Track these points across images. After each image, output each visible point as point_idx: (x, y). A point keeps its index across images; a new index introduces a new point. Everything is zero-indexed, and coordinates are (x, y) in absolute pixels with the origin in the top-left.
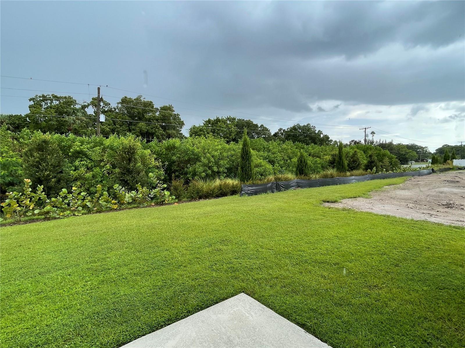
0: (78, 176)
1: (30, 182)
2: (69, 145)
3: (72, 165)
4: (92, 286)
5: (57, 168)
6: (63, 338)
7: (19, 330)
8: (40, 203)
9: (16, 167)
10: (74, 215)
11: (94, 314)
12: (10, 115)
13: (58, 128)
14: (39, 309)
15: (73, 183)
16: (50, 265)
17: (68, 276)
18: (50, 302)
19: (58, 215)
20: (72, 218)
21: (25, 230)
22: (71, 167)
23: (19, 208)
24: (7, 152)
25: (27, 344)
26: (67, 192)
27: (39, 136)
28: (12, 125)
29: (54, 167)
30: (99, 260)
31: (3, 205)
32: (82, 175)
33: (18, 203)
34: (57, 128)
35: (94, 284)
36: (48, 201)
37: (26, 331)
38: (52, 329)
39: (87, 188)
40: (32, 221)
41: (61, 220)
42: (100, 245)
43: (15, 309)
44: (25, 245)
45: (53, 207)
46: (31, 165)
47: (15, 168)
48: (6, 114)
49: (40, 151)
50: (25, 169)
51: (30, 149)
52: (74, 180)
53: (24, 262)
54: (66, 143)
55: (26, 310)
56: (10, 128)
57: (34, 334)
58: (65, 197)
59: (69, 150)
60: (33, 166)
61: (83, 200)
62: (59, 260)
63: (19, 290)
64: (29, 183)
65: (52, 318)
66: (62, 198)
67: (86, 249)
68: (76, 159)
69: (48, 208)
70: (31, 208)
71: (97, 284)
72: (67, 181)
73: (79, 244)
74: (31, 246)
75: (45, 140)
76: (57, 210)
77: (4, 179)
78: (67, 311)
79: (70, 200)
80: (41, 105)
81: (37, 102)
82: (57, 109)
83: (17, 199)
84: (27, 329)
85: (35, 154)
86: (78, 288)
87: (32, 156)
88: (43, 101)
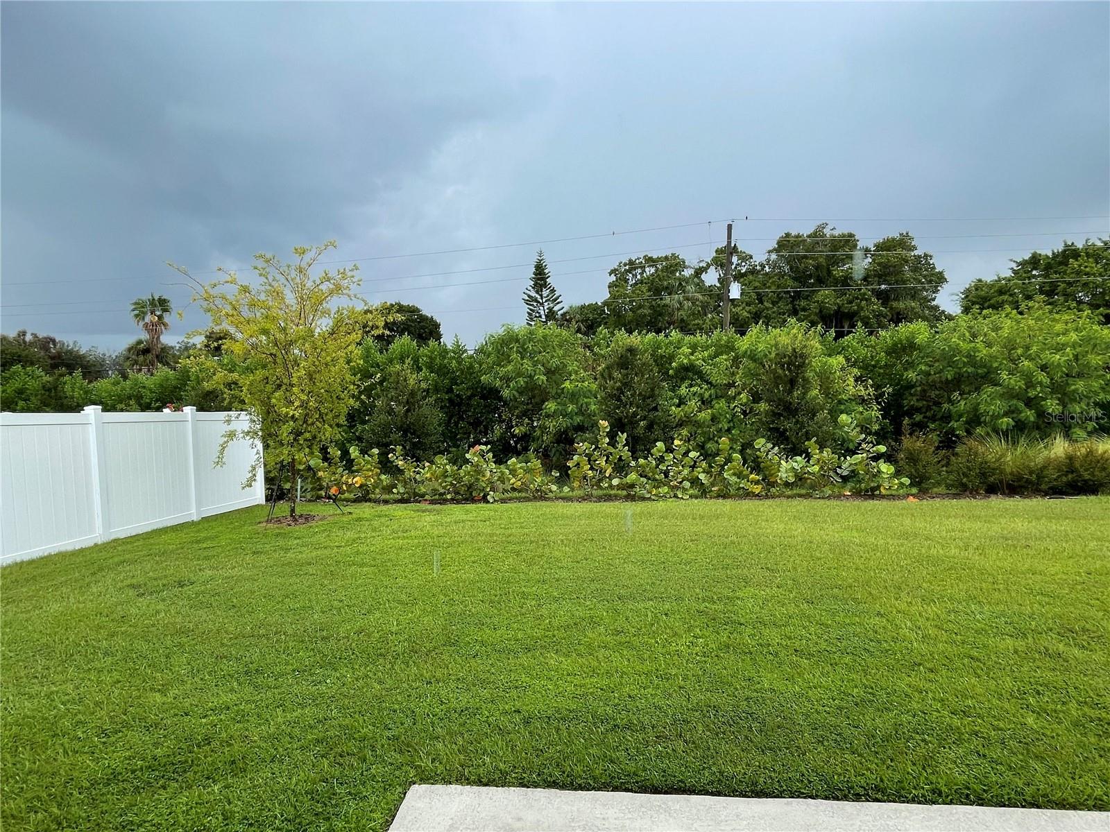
0: (685, 416)
1: (608, 425)
2: (669, 354)
3: (674, 395)
4: (705, 650)
5: (649, 401)
6: (655, 730)
7: (589, 686)
8: (621, 468)
9: (588, 397)
10: (676, 496)
11: (709, 708)
13: (653, 321)
14: (618, 661)
15: (676, 431)
16: (634, 586)
17: (663, 615)
19: (649, 493)
20: (671, 504)
21: (599, 512)
22: (673, 399)
23: (591, 472)
24: (576, 372)
25: (602, 716)
26: (664, 449)
27: (624, 339)
28: (584, 323)
29: (644, 399)
30: (721, 599)
31: (570, 464)
32: (692, 415)
33: (589, 464)
34: (651, 320)
35: (710, 646)
36: (633, 463)
37: (600, 692)
38: (638, 707)
39: (701, 442)
40: (609, 498)
41: (654, 503)
42: (723, 568)
43: (585, 649)
45: (641, 476)
46: (609, 395)
47: (585, 400)
48: (577, 305)
49: (623, 369)
50: (600, 403)
51: (608, 365)
52: (676, 425)
53: (598, 569)
54: (666, 349)
55: (601, 656)
56: (581, 329)
57: (611, 703)
58: (661, 460)
59: (670, 364)
60: (611, 396)
61: (693, 467)
62: (650, 581)
63: (590, 617)
64: (605, 427)
65: (638, 687)
66: (655, 459)
67: (696, 570)
68: (681, 382)
69: (633, 476)
70: (607, 475)
71: (715, 649)
72: (666, 426)
73: (684, 556)
74: (606, 543)
75: (631, 346)
76: (647, 484)
77: (572, 420)
78: (660, 682)
79: (668, 466)
80: (626, 281)
81: (620, 276)
82: (652, 284)
83: (589, 456)
84: (602, 689)
85: (616, 374)
86: (681, 645)
87: (611, 377)
88: (629, 271)
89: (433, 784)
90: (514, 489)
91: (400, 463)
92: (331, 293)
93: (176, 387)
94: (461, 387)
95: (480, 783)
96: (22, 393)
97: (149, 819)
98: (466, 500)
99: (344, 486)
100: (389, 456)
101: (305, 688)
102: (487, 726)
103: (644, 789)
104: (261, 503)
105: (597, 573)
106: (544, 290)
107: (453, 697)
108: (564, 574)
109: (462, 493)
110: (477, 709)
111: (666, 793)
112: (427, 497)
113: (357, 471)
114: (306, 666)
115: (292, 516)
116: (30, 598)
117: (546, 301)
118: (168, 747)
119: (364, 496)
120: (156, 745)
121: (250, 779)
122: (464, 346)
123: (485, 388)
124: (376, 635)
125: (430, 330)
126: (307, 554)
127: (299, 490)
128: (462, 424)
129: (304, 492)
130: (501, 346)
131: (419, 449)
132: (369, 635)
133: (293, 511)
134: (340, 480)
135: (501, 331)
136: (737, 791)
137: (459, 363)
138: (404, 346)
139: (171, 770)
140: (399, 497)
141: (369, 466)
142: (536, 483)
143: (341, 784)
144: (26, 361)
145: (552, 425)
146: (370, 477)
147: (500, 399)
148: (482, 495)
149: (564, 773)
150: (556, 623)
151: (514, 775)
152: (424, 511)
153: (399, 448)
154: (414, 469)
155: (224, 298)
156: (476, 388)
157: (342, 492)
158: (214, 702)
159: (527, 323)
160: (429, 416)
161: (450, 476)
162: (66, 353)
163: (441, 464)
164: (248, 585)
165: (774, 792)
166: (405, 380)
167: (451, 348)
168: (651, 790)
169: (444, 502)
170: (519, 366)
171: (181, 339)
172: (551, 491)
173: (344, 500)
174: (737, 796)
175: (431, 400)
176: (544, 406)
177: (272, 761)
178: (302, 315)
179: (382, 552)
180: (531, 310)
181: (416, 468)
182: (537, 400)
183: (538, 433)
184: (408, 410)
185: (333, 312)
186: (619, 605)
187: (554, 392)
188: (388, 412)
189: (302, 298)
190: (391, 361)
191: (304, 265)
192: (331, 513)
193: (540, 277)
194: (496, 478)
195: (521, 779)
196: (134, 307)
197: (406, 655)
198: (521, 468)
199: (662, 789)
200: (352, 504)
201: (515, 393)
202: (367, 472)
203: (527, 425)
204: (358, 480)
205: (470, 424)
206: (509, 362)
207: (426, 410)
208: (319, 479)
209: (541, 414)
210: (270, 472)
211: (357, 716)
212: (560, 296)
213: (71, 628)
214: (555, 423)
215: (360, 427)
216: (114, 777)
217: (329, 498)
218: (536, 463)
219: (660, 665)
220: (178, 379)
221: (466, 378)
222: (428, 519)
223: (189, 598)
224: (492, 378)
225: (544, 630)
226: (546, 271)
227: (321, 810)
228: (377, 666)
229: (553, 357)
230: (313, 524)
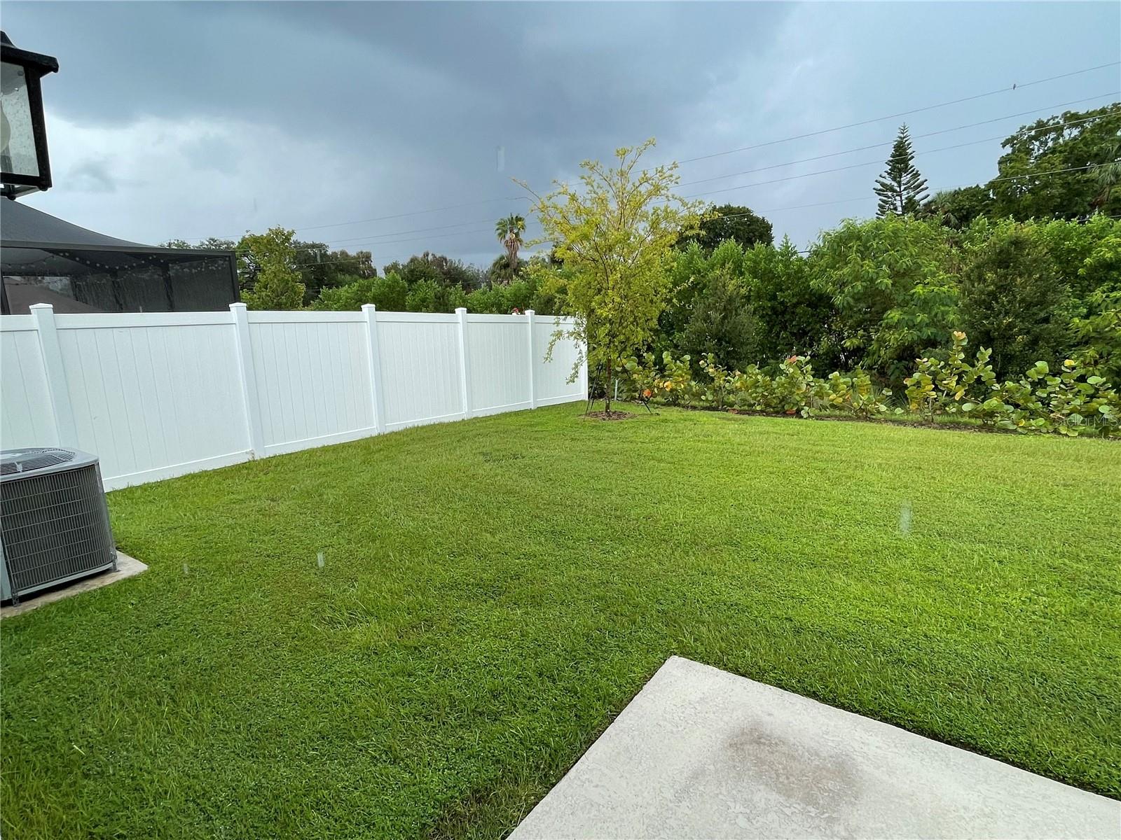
0: (1094, 331)
1: (964, 339)
2: (1083, 247)
3: (1082, 303)
4: (1048, 611)
5: (1035, 310)
6: (950, 677)
7: (878, 615)
8: (979, 390)
9: (947, 305)
10: (1056, 432)
11: (1034, 674)
12: (956, 191)
13: (1065, 203)
14: (919, 597)
15: (1075, 350)
16: (963, 525)
17: (996, 563)
18: (943, 596)
19: (1014, 424)
20: (1047, 440)
21: (937, 440)
22: (1076, 307)
23: (934, 393)
24: (933, 274)
25: (885, 646)
26: (1047, 370)
27: (1009, 227)
28: (956, 214)
29: (1029, 306)
30: (1091, 558)
31: (907, 382)
32: (1107, 329)
33: (934, 383)
34: (1061, 203)
35: (1056, 608)
36: (997, 386)
37: (889, 623)
38: (933, 648)
39: (1116, 367)
40: (956, 426)
41: (1020, 436)
42: (1106, 523)
43: (882, 578)
44: (928, 470)
45: (1007, 403)
46: (976, 302)
47: (942, 308)
48: (949, 190)
49: (1000, 268)
50: (962, 312)
51: (978, 263)
52: (1078, 343)
53: (918, 500)
54: (1078, 240)
55: (899, 588)
56: (950, 222)
57: (900, 637)
58: (1041, 383)
59: (1082, 261)
60: (979, 303)
61: (1092, 397)
62: (987, 522)
63: (896, 547)
64: (961, 340)
65: (940, 629)
66: (1031, 383)
67: (1061, 520)
68: (1097, 284)
69: (993, 402)
70: (957, 398)
71: (1063, 612)
72: (1059, 344)
73: (1047, 501)
74: (936, 474)
75: (1017, 238)
76: (1013, 412)
77: (921, 332)
78: (972, 631)
79: (1051, 393)
80: (1029, 152)
81: (1019, 146)
82: (1071, 153)
83: (934, 374)
84: (892, 621)
85: (989, 276)
86: (1014, 598)
87: (981, 278)
88: (1036, 138)
89: (691, 660)
90: (833, 406)
91: (711, 370)
92: (650, 195)
93: (526, 297)
94: (786, 293)
95: (736, 671)
96: (425, 302)
97: (473, 620)
98: (777, 413)
99: (656, 390)
100: (700, 363)
101: (597, 554)
102: (755, 624)
103: (920, 731)
104: (584, 399)
105: (916, 503)
106: (904, 175)
107: (725, 591)
108: (873, 499)
109: (773, 405)
110: (747, 607)
111: (948, 743)
112: (736, 407)
113: (669, 376)
114: (599, 537)
115: (606, 412)
116: (420, 452)
117: (905, 189)
118: (491, 574)
119: (674, 401)
120: (484, 570)
121: (544, 613)
122: (794, 247)
123: (814, 295)
124: (662, 522)
125: (760, 233)
126: (615, 445)
127: (616, 390)
128: (783, 334)
129: (621, 392)
130: (838, 246)
131: (733, 358)
132: (656, 522)
133: (608, 407)
134: (652, 383)
135: (840, 228)
136: (1051, 772)
137: (787, 267)
138: (728, 250)
139: (491, 591)
140: (705, 404)
141: (680, 372)
142: (861, 402)
143: (613, 636)
144: (427, 276)
145: (893, 338)
146: (680, 382)
147: (831, 306)
148: (795, 409)
149: (827, 687)
150: (853, 545)
151: (772, 675)
152: (729, 420)
153: (711, 355)
154: (724, 378)
155: (556, 208)
156: (804, 295)
157: (654, 395)
158: (526, 549)
159: (877, 218)
160: (746, 325)
161: (762, 387)
162: (453, 270)
163: (753, 374)
164: (564, 465)
165: (1109, 791)
166: (724, 286)
167: (779, 250)
168: (929, 734)
169: (754, 413)
170: (857, 267)
171: (533, 254)
172: (879, 412)
173: (655, 403)
174: (1050, 777)
175: (751, 307)
176: (885, 316)
177: (562, 604)
178: (623, 220)
179: (681, 452)
180: (883, 201)
181: (726, 377)
182: (877, 308)
183: (874, 346)
184: (724, 318)
185: (650, 214)
186: (937, 541)
187: (900, 299)
188: (704, 320)
189: (622, 202)
190: (712, 267)
191: (625, 168)
192: (642, 412)
193: (900, 160)
194: (813, 392)
195: (779, 680)
196: (497, 227)
197: (687, 545)
198: (844, 383)
199: (944, 737)
200: (662, 407)
201: (851, 300)
202: (678, 378)
203: (861, 337)
204: (669, 385)
205: (793, 334)
206: (846, 264)
207: (743, 317)
208: (634, 381)
209: (881, 325)
210: (593, 372)
211: (634, 586)
212: (926, 180)
213: (441, 477)
214: (897, 336)
215: (677, 335)
216: (455, 586)
217: (642, 400)
218: (863, 379)
219: (977, 614)
220: (528, 289)
221: (792, 283)
222: (731, 427)
223: (520, 468)
224: (824, 283)
225: (837, 550)
226: (909, 151)
227: (592, 651)
228: (659, 549)
229: (903, 255)
230: (624, 420)
